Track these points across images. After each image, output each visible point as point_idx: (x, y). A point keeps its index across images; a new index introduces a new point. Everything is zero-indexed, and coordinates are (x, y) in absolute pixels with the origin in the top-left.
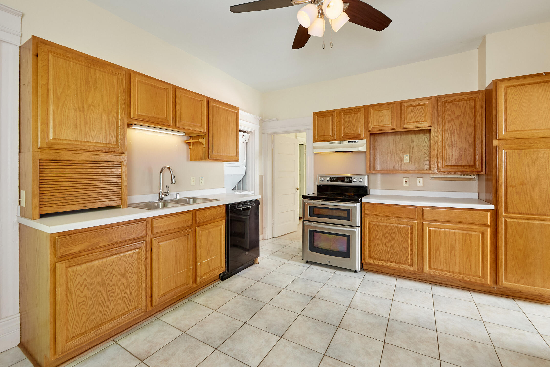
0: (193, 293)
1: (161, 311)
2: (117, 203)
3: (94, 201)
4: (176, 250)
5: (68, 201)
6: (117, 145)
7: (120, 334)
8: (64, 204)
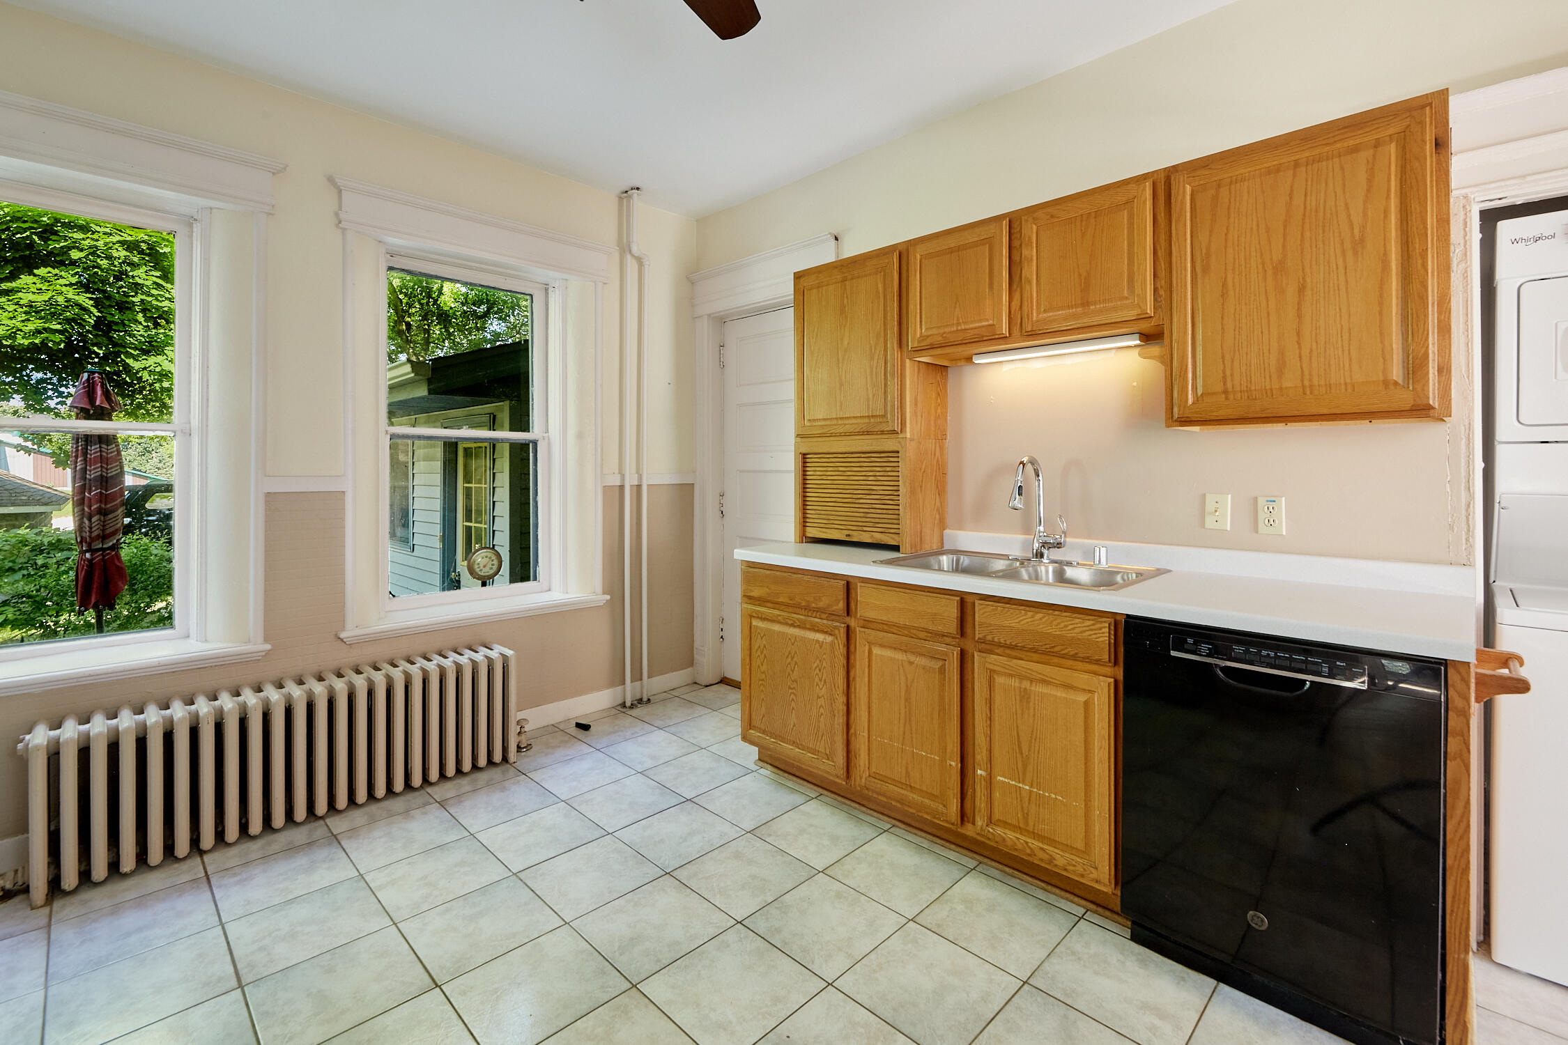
0: (1007, 869)
1: (909, 829)
2: (893, 539)
3: (860, 528)
4: (907, 686)
5: (832, 522)
6: (884, 416)
7: (833, 795)
8: (827, 526)
